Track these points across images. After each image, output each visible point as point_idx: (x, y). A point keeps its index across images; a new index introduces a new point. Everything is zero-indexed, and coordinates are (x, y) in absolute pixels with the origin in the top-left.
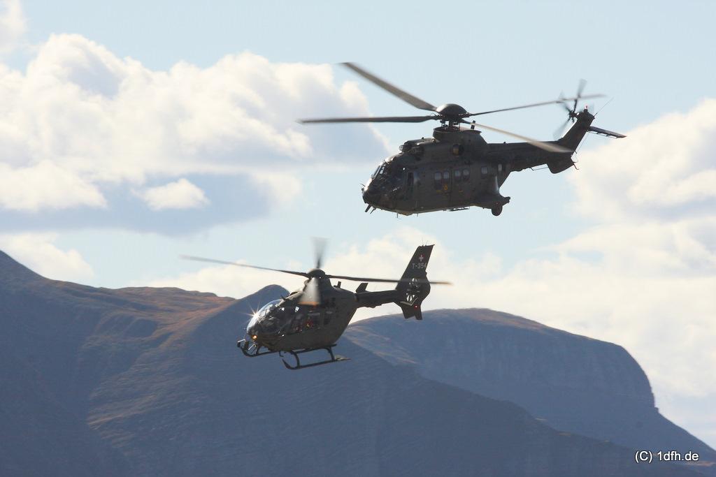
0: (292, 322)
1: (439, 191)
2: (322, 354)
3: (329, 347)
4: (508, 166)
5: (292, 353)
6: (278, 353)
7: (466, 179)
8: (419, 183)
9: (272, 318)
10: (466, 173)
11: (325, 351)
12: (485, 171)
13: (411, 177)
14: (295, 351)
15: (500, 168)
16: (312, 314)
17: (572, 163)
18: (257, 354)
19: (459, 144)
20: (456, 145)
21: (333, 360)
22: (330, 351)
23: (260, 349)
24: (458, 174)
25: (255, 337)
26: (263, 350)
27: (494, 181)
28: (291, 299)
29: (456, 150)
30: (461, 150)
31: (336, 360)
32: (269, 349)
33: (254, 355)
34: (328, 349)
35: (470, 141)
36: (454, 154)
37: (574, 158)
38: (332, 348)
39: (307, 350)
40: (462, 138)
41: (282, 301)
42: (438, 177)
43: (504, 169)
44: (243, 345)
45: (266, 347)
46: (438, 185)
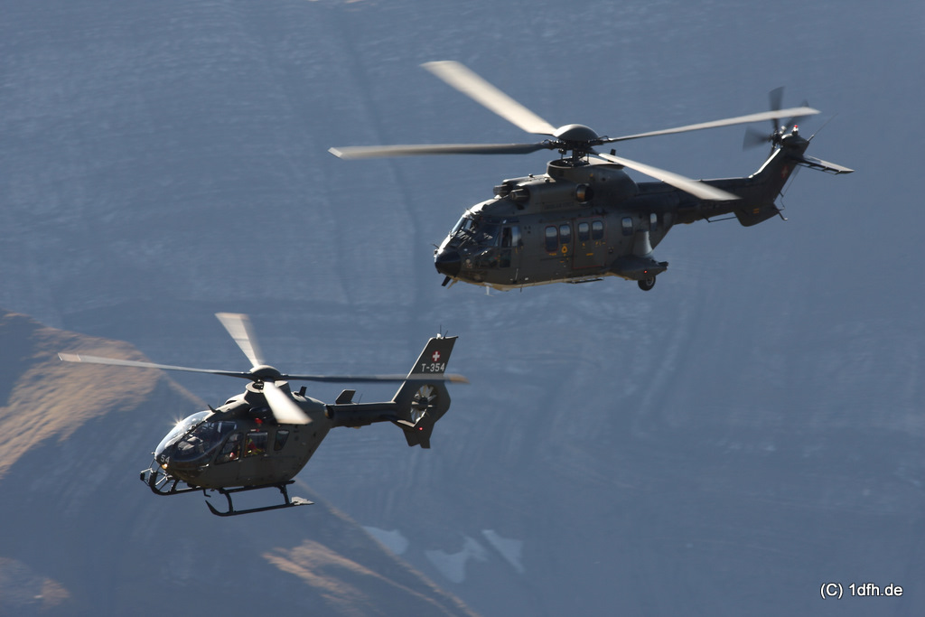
0: (223, 446)
1: (554, 254)
2: (271, 495)
3: (282, 483)
4: (667, 217)
5: (222, 491)
6: (202, 491)
7: (598, 235)
8: (520, 242)
9: (193, 439)
10: (597, 227)
11: (275, 491)
12: (628, 224)
13: (508, 234)
14: (226, 489)
15: (654, 219)
16: (256, 434)
17: (774, 211)
18: (174, 492)
19: (587, 185)
20: (581, 187)
21: (288, 504)
22: (284, 491)
23: (178, 484)
24: (584, 228)
25: (166, 466)
26: (182, 486)
27: (643, 239)
28: (224, 411)
29: (580, 193)
30: (590, 193)
31: (293, 505)
32: (189, 485)
33: (169, 493)
34: (280, 487)
35: (604, 179)
36: (580, 200)
37: (778, 203)
38: (287, 486)
39: (248, 488)
40: (592, 175)
41: (211, 413)
42: (551, 233)
43: (660, 220)
44: (148, 477)
45: (184, 481)
46: (552, 244)
